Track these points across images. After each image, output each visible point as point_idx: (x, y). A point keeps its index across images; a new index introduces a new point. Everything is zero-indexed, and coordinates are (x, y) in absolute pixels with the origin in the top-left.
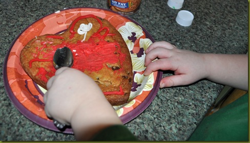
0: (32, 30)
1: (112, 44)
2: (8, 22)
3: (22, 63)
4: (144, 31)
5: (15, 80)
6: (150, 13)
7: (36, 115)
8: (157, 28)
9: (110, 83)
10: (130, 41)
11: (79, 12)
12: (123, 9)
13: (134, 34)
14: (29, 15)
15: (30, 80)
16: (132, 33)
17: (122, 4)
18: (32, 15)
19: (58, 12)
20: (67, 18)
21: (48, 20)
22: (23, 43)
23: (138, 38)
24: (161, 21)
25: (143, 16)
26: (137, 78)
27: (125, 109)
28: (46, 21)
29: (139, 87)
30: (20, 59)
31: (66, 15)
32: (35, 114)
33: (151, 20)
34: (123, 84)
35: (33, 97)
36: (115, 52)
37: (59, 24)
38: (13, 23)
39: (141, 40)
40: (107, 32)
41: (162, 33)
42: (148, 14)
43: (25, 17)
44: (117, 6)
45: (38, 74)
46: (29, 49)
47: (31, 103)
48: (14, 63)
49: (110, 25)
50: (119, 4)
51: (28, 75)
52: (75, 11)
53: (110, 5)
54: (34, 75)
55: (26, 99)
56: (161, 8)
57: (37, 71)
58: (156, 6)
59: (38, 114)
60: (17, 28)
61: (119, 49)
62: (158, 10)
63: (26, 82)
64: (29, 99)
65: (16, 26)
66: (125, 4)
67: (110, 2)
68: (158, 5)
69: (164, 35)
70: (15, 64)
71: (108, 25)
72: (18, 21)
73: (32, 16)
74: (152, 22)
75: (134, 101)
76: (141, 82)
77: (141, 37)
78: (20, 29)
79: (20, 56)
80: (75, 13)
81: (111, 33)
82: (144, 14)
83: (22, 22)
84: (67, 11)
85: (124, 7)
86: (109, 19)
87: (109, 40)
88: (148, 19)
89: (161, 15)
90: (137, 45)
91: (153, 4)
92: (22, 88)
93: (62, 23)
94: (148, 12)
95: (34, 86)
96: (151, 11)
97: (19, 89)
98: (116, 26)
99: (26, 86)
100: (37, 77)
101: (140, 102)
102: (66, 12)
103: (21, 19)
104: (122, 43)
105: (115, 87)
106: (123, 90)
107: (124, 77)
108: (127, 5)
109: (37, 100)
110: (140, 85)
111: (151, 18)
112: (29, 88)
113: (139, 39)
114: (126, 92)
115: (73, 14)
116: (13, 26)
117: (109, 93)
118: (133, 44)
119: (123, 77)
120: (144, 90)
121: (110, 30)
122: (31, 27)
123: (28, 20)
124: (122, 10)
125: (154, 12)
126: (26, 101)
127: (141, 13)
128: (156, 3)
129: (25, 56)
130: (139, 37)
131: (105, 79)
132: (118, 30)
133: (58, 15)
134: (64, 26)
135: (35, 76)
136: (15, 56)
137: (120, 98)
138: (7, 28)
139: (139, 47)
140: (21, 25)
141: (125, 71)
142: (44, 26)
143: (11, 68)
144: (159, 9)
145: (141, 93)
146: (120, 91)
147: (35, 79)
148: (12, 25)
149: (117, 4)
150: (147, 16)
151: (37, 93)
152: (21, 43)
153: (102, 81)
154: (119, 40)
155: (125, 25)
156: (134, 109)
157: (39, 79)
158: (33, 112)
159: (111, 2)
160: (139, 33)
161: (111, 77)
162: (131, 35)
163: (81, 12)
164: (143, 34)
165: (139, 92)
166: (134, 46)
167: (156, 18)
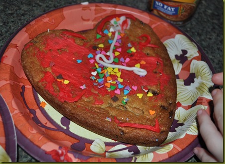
0: (46, 20)
1: (153, 59)
2: (5, 7)
3: (22, 61)
4: (200, 51)
5: (8, 82)
6: (203, 30)
7: (27, 138)
8: (210, 52)
9: (142, 112)
10: (177, 61)
11: (114, 9)
12: (169, 15)
13: (185, 52)
14: (36, 4)
15: (29, 87)
16: (183, 51)
17: (169, 8)
18: (40, 4)
19: (86, 3)
20: (96, 14)
21: (70, 11)
22: (30, 35)
23: (189, 59)
24: (217, 44)
25: (193, 33)
26: (180, 113)
27: (156, 156)
28: (67, 12)
29: (180, 127)
30: (22, 55)
31: (95, 10)
32: (25, 136)
33: (203, 40)
34: (160, 117)
35: (28, 111)
36: (154, 71)
37: (84, 20)
38: (12, 10)
39: (194, 62)
40: (148, 42)
41: (216, 61)
42: (200, 31)
43: (30, 5)
44: (162, 10)
45: (42, 80)
46: (36, 44)
47: (22, 119)
48: (11, 59)
49: (154, 34)
50: (165, 7)
51: (29, 79)
52: (109, 6)
53: (152, 8)
54: (36, 80)
55: (17, 112)
56: (219, 26)
57: (42, 75)
58: (213, 23)
59: (29, 137)
60: (16, 18)
61: (160, 68)
62: (214, 28)
63: (23, 88)
64: (22, 113)
65: (15, 15)
66: (173, 9)
67: (153, 4)
68: (215, 21)
69: (219, 64)
70: (13, 61)
71: (150, 32)
72: (20, 9)
73: (40, 6)
74: (203, 43)
75: (171, 146)
76: (185, 121)
77: (195, 58)
78: (20, 20)
79: (22, 52)
80: (109, 9)
81: (152, 44)
82: (193, 31)
83: (25, 11)
84: (98, 4)
85: (171, 13)
86: (153, 26)
87: (148, 52)
88: (198, 38)
89: (218, 36)
90: (187, 68)
91: (209, 19)
92: (15, 95)
93: (88, 20)
94: (201, 28)
95: (32, 96)
96: (204, 28)
97: (11, 96)
98: (162, 38)
99: (22, 94)
100: (40, 84)
101: (180, 150)
102: (96, 6)
103: (24, 7)
104: (166, 60)
105: (148, 120)
106: (159, 125)
107: (163, 108)
108: (176, 10)
109: (32, 116)
110: (182, 125)
111: (203, 37)
112: (25, 98)
113: (191, 60)
114: (163, 129)
115: (105, 10)
116: (12, 14)
117: (138, 127)
118: (181, 66)
119: (161, 106)
120: (189, 133)
121: (153, 40)
122: (45, 15)
123: (32, 10)
124: (168, 17)
125: (209, 30)
126: (16, 114)
127: (191, 29)
128: (213, 19)
129: (28, 52)
130: (192, 57)
131: (135, 105)
132: (164, 43)
133: (85, 8)
134: (90, 24)
135: (38, 82)
136: (15, 50)
137: (153, 136)
138: (3, 15)
139: (189, 70)
140: (23, 15)
141: (166, 99)
142: (63, 18)
143: (6, 64)
144: (217, 27)
145: (182, 136)
146: (154, 126)
147: (37, 86)
148: (10, 12)
149: (163, 7)
150: (198, 34)
151: (35, 107)
152: (27, 35)
153: (130, 107)
154: (163, 55)
155: (174, 37)
156: (170, 157)
157: (42, 87)
158: (23, 132)
159: (155, 3)
160: (193, 52)
161: (144, 104)
162: (180, 53)
163: (117, 9)
164: (197, 55)
165: (180, 134)
166: (182, 69)
167: (210, 39)
